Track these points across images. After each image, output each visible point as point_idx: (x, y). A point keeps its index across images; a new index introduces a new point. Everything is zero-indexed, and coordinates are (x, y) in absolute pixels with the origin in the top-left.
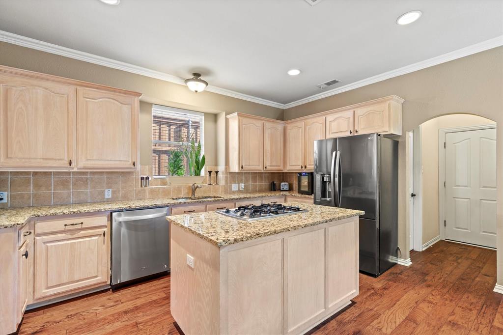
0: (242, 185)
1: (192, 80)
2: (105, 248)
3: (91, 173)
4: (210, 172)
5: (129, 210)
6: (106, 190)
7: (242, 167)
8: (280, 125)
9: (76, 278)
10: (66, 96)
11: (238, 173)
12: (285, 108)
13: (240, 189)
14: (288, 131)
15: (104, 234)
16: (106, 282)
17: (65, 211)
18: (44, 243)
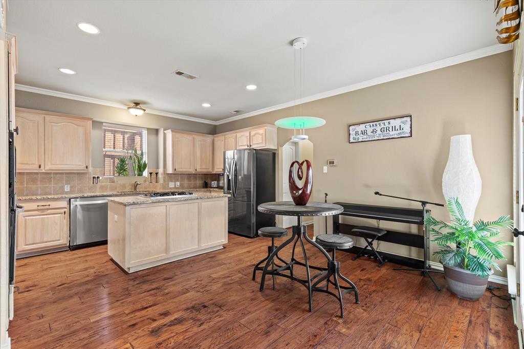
0: (178, 183)
1: (132, 107)
2: (65, 222)
3: (54, 173)
4: (151, 173)
5: (83, 198)
6: (66, 186)
7: (175, 170)
8: (209, 138)
9: (45, 240)
10: (37, 122)
11: (172, 174)
12: (216, 124)
13: (177, 186)
14: (215, 143)
15: (65, 213)
16: (66, 244)
17: (38, 197)
18: (24, 217)
